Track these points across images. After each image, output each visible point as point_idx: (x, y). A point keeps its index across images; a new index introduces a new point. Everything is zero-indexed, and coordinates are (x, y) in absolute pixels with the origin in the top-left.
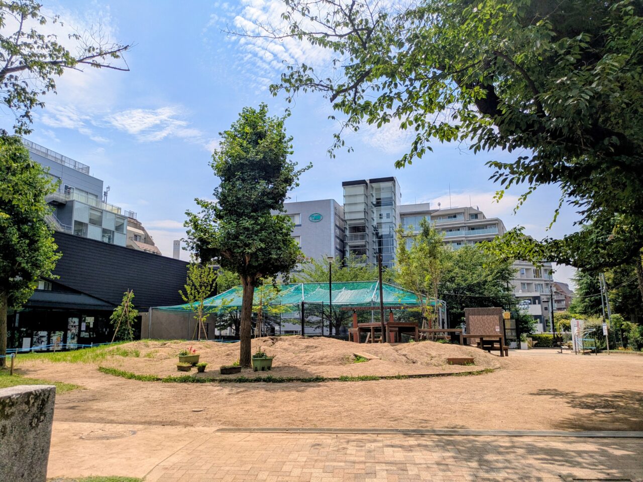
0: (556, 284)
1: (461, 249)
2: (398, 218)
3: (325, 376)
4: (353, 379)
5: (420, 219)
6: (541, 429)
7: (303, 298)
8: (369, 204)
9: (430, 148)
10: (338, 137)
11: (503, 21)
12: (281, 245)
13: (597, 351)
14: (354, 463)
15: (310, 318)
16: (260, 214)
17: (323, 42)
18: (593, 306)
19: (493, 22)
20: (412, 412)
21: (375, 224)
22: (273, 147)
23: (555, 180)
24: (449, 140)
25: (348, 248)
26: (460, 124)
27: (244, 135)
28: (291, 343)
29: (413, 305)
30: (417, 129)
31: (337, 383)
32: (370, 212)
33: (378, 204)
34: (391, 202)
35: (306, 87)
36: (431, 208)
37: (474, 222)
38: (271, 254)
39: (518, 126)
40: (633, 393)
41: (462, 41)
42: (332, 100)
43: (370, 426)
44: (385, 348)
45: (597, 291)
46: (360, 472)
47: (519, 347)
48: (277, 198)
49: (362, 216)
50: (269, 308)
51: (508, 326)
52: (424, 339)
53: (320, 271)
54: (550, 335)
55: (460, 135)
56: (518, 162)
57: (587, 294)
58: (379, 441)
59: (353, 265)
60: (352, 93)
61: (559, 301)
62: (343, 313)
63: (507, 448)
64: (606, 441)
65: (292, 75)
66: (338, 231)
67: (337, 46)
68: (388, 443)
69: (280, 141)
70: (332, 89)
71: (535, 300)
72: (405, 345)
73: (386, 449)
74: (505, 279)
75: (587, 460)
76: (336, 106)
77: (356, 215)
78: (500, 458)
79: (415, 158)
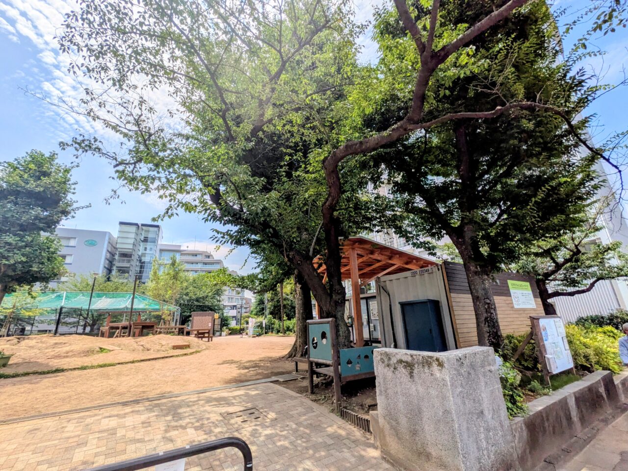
0: (246, 299)
1: (195, 275)
2: (158, 251)
3: (65, 367)
4: (92, 367)
5: (171, 254)
6: (219, 385)
7: (63, 303)
8: (138, 239)
9: (177, 214)
10: (115, 192)
11: (228, 159)
12: (45, 261)
13: (259, 335)
14: (69, 438)
15: (66, 319)
16: (28, 233)
17: (115, 128)
18: (261, 312)
19: (222, 157)
20: (136, 387)
21: (140, 253)
22: (56, 185)
23: (243, 244)
24: (190, 212)
25: (114, 268)
26: (198, 204)
27: (26, 169)
28: (39, 341)
29: (157, 310)
30: (170, 201)
31: (77, 372)
32: (137, 245)
33: (146, 240)
34: (154, 241)
35: (94, 152)
36: (182, 248)
37: (207, 260)
38: (32, 267)
39: (229, 213)
40: (269, 358)
41: (204, 161)
42: (115, 166)
43: (96, 403)
44: (128, 341)
45: (263, 303)
46: (73, 444)
47: (220, 335)
48: (50, 224)
49: (131, 247)
50: (23, 311)
51: (216, 323)
52: (160, 333)
53: (85, 283)
54: (238, 327)
55: (198, 210)
56: (227, 232)
57: (259, 304)
58: (99, 415)
59: (116, 280)
60: (132, 167)
61: (246, 308)
62: (100, 315)
63: (194, 402)
64: (250, 387)
65: (83, 141)
66: (108, 255)
67: (125, 135)
68: (108, 414)
69: (64, 183)
70: (116, 159)
71: (234, 307)
72: (144, 338)
73: (103, 420)
74: (219, 295)
75: (238, 400)
76: (117, 171)
77: (126, 245)
78: (188, 409)
79: (166, 218)
